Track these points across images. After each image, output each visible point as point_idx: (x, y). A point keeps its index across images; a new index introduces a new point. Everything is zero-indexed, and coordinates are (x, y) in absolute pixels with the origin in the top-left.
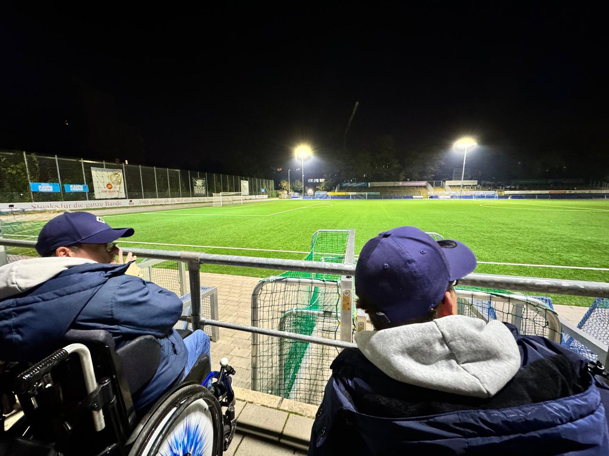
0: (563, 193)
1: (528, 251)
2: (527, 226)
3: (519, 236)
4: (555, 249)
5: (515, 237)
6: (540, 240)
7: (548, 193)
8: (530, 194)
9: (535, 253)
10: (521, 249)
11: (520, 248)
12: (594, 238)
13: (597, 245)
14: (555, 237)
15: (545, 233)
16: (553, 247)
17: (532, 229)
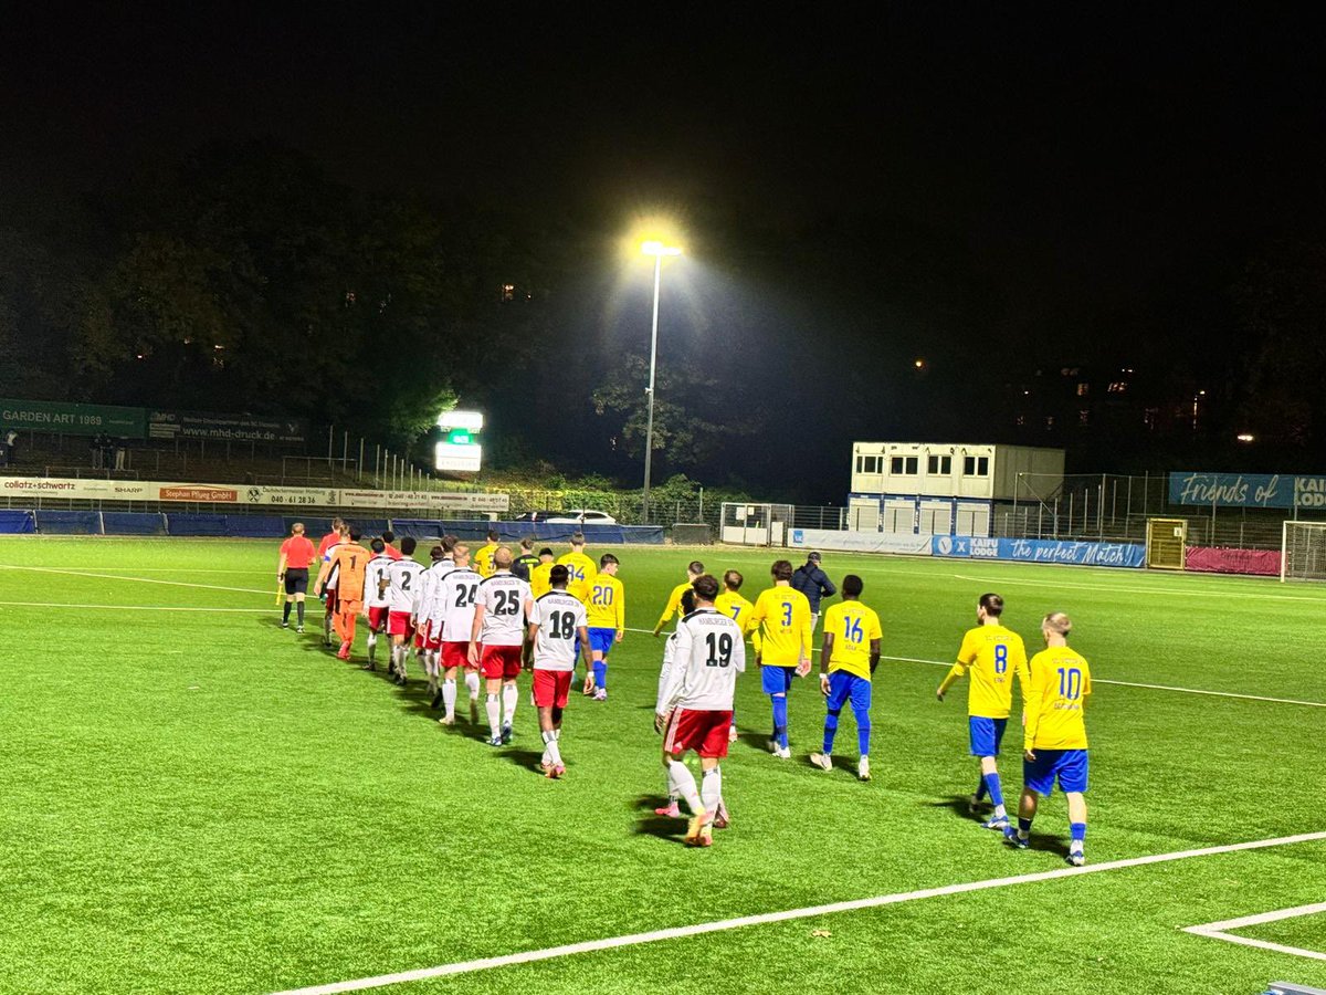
0: (224, 499)
1: (106, 920)
2: (82, 730)
3: (45, 808)
4: (238, 876)
5: (24, 817)
6: (158, 824)
7: (156, 497)
8: (65, 502)
9: (148, 926)
10: (70, 911)
11: (64, 901)
12: (388, 777)
13: (406, 819)
14: (229, 792)
15: (175, 771)
16: (225, 865)
17: (107, 746)
